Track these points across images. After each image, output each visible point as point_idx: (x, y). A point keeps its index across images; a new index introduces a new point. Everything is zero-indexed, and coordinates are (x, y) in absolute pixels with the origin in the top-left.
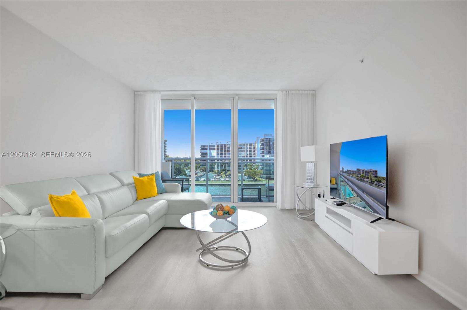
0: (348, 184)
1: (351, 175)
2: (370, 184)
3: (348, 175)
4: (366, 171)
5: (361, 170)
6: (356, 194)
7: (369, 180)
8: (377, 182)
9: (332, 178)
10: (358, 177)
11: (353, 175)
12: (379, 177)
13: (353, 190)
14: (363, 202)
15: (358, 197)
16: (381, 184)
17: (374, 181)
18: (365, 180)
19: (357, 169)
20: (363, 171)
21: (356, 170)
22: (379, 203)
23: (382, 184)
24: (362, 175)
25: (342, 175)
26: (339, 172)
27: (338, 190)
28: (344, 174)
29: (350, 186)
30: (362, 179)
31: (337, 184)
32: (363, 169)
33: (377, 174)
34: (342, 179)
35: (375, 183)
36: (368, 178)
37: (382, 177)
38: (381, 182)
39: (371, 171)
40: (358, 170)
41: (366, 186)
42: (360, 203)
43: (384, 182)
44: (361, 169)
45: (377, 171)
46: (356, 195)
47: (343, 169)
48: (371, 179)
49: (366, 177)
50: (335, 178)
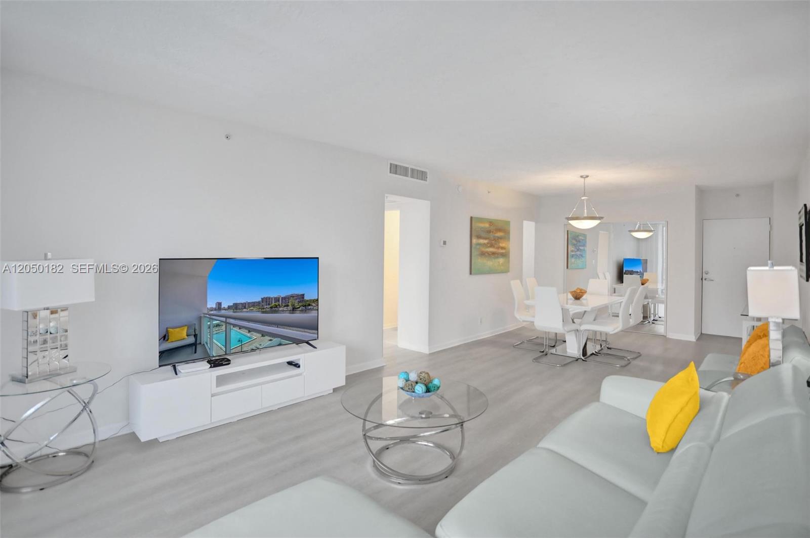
0: (235, 326)
1: (244, 310)
2: (291, 312)
3: (234, 312)
4: (282, 298)
5: (272, 298)
6: (260, 333)
7: (290, 308)
8: (303, 306)
9: (168, 329)
10: (263, 309)
11: (252, 308)
12: (307, 301)
13: (250, 330)
14: (275, 340)
15: (264, 336)
16: (310, 307)
17: (298, 307)
18: (280, 309)
19: (262, 299)
20: (277, 299)
21: (260, 300)
22: (306, 330)
23: (312, 307)
24: (273, 304)
25: (214, 316)
26: (206, 312)
27: (198, 347)
28: (223, 312)
29: (240, 327)
30: (274, 309)
31: (195, 336)
32: (276, 295)
33: (303, 298)
34: (214, 322)
35: (300, 309)
36: (288, 306)
37: (311, 300)
38: (309, 305)
39: (293, 297)
40: (266, 300)
41: (285, 316)
42: (270, 342)
43: (314, 305)
44: (272, 296)
45: (303, 295)
46: (259, 335)
47: (219, 304)
48: (293, 305)
49: (284, 305)
50: (186, 326)
